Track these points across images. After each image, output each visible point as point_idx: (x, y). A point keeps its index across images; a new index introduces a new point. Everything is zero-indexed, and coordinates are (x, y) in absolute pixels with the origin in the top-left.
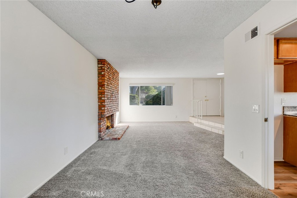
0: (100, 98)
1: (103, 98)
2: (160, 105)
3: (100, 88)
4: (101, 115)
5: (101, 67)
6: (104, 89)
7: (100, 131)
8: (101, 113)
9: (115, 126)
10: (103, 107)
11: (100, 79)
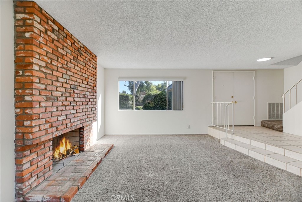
0: (19, 98)
1: (27, 98)
2: (165, 109)
3: (21, 72)
4: (23, 138)
5: (24, 20)
6: (30, 74)
7: (20, 180)
8: (23, 134)
9: (86, 148)
10: (27, 120)
11: (20, 50)
